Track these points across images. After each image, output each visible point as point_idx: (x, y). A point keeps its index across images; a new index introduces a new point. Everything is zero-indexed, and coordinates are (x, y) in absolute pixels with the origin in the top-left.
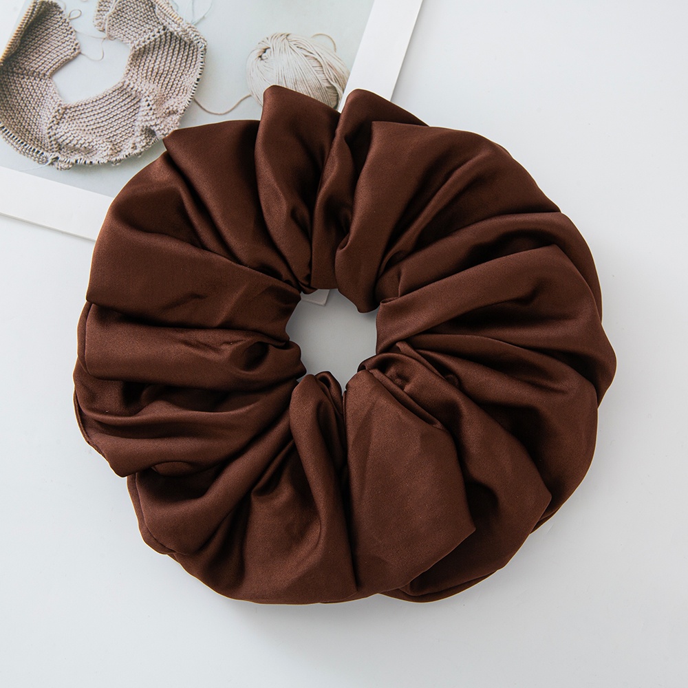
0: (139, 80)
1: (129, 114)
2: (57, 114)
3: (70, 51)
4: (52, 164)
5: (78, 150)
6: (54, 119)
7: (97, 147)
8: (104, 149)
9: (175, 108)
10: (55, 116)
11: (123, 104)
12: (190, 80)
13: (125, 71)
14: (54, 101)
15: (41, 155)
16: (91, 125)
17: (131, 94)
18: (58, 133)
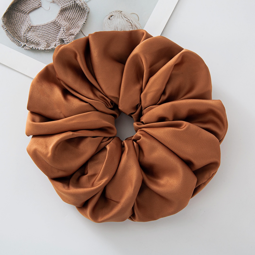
0: (62, 20)
1: (56, 33)
2: (28, 28)
3: (37, 5)
4: (23, 47)
5: (34, 43)
6: (27, 30)
7: (41, 43)
8: (44, 44)
9: (73, 33)
10: (27, 29)
11: (54, 28)
12: (81, 23)
13: (57, 16)
14: (28, 23)
15: (19, 43)
16: (40, 34)
17: (58, 25)
18: (27, 36)
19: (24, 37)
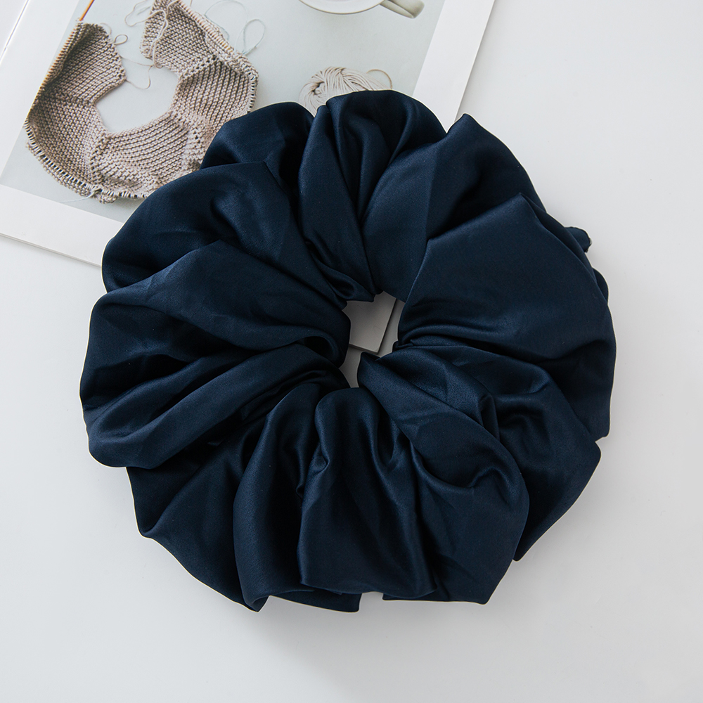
0: (187, 111)
1: (176, 146)
2: (101, 143)
3: (115, 78)
4: (95, 196)
5: (122, 183)
6: (97, 149)
7: (142, 180)
8: (149, 182)
10: (99, 146)
11: (169, 136)
13: (172, 101)
14: (98, 130)
15: (83, 186)
16: (136, 157)
17: (179, 126)
18: (101, 164)
19: (93, 168)
